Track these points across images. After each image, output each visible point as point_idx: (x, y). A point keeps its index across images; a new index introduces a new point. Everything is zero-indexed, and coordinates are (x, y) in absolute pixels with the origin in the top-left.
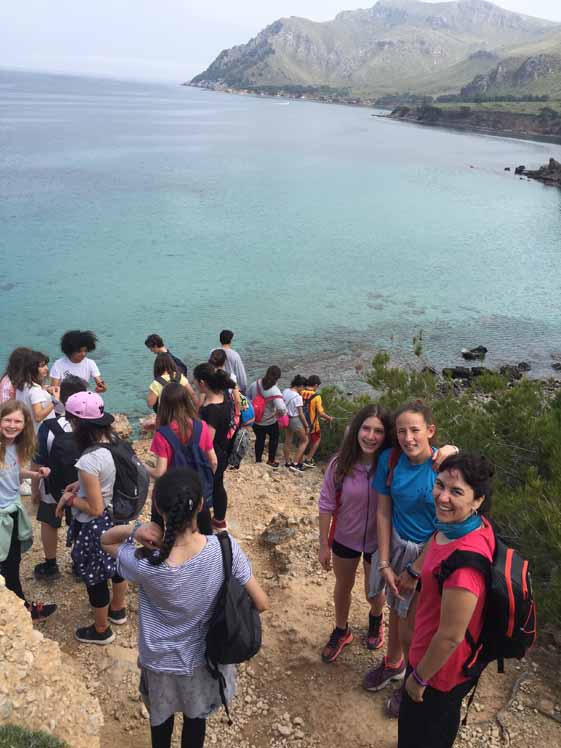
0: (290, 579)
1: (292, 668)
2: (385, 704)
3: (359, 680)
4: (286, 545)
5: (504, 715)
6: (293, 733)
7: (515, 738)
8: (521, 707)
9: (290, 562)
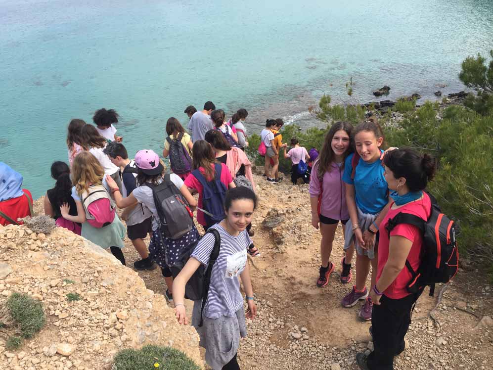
0: (286, 248)
1: (296, 299)
2: (358, 314)
3: (339, 302)
4: (280, 228)
5: (434, 313)
6: (302, 337)
7: (443, 325)
8: (445, 307)
9: (283, 238)
